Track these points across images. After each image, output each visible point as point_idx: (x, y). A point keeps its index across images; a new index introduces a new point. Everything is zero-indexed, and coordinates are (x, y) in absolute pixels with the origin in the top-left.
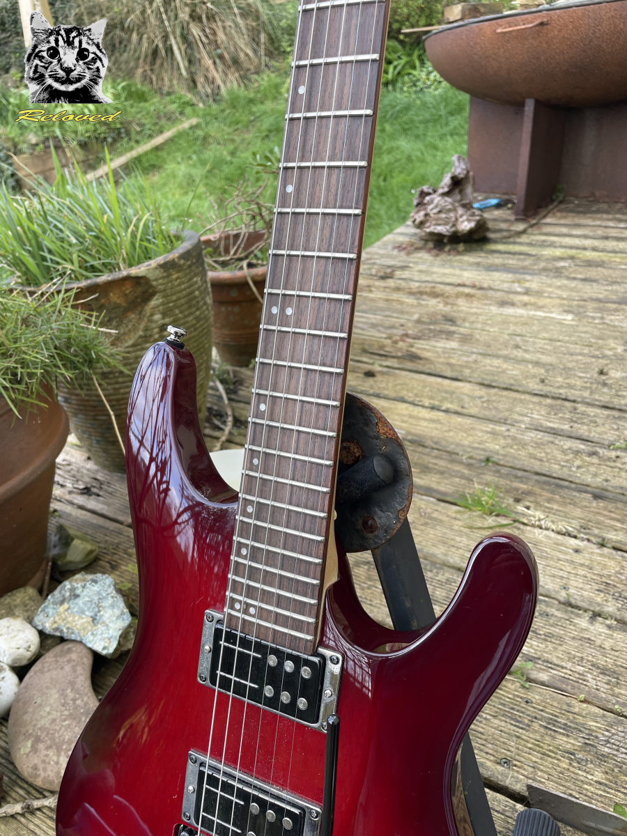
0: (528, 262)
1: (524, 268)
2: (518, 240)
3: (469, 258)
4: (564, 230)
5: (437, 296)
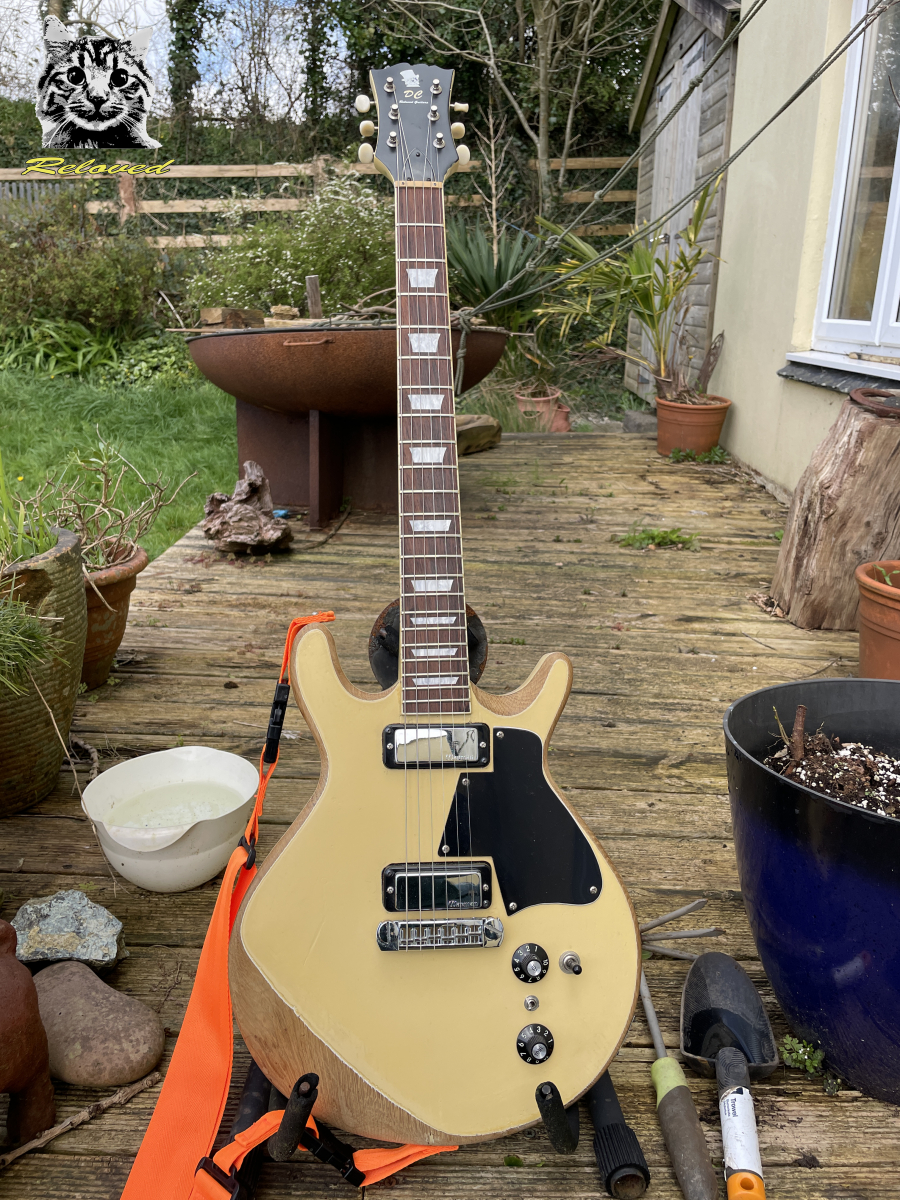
0: (343, 571)
1: (342, 576)
2: (323, 550)
3: (281, 569)
4: (366, 540)
5: (264, 607)
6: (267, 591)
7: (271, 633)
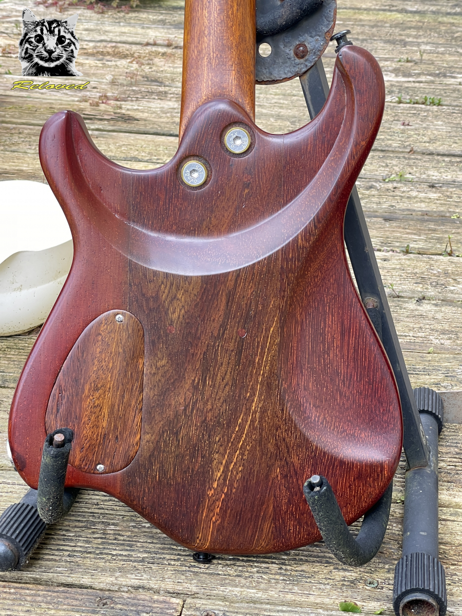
3: (149, 15)
5: (125, 57)
6: (130, 40)
7: (131, 85)
